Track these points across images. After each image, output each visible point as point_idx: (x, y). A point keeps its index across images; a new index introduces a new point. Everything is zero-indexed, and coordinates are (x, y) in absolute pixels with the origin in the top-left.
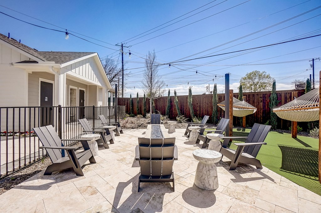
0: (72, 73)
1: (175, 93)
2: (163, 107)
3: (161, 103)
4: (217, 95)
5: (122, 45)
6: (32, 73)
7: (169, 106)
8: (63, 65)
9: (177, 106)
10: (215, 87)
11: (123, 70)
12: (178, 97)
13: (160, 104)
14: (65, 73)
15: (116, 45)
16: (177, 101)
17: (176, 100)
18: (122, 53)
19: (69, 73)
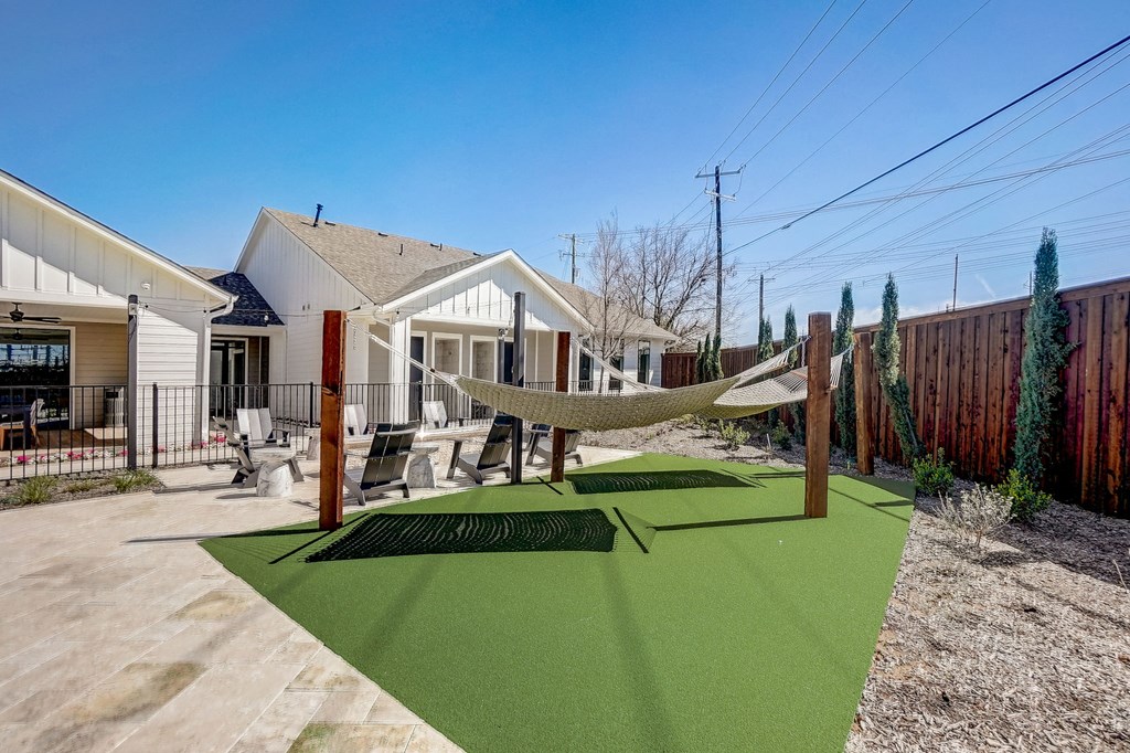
5: (717, 172)
14: (409, 319)
15: (697, 177)
18: (718, 199)
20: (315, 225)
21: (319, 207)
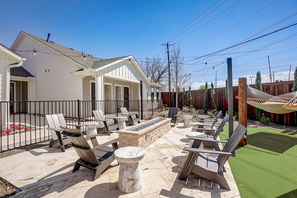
0: (109, 75)
1: (212, 85)
2: (201, 101)
3: (200, 96)
4: (261, 86)
5: (168, 44)
6: (85, 77)
7: (206, 100)
8: (97, 70)
9: (214, 99)
10: (258, 75)
11: (169, 67)
12: (216, 90)
13: (199, 98)
14: (102, 76)
15: (162, 45)
16: (215, 93)
17: (213, 92)
18: (168, 51)
19: (107, 75)
20: (47, 41)
21: (49, 35)
